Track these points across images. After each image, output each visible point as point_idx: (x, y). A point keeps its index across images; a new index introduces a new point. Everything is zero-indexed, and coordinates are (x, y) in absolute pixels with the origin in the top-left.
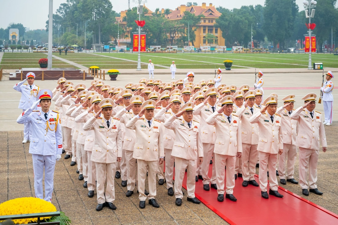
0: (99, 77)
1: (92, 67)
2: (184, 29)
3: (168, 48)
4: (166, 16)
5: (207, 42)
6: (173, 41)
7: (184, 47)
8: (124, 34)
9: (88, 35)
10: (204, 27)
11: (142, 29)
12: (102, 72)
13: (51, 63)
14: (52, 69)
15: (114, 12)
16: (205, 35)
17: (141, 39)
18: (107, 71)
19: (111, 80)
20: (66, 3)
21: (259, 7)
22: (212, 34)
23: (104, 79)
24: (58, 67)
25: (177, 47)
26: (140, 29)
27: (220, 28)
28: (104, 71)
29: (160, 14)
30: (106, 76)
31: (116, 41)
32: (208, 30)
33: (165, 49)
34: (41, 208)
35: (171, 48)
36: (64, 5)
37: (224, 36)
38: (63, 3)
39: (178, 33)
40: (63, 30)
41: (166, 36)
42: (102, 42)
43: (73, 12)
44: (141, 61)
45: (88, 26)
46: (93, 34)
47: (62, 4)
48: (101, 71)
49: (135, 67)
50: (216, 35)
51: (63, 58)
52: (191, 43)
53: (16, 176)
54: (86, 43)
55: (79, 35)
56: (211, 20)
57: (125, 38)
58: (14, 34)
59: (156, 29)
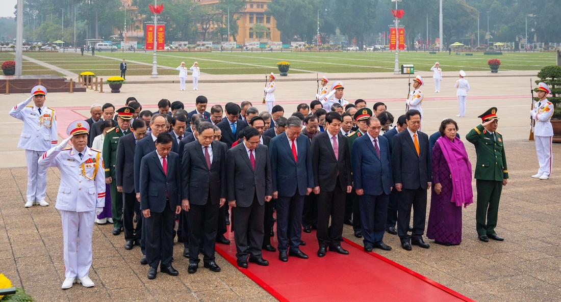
0: (94, 88)
1: (82, 74)
2: (222, 17)
3: (199, 45)
5: (255, 37)
6: (207, 34)
7: (222, 42)
8: (134, 25)
9: (80, 26)
10: (251, 14)
11: (159, 17)
12: (99, 80)
13: (21, 67)
14: (22, 77)
16: (251, 25)
17: (158, 31)
18: (106, 78)
19: (112, 92)
22: (262, 25)
23: (102, 91)
24: (32, 73)
25: (211, 43)
26: (156, 17)
27: (274, 16)
28: (102, 79)
30: (104, 86)
31: (121, 34)
32: (257, 18)
33: (194, 46)
35: (203, 45)
37: (279, 27)
39: (213, 23)
40: (42, 17)
41: (196, 27)
42: (101, 35)
44: (158, 63)
45: (80, 12)
46: (87, 24)
48: (97, 78)
49: (149, 72)
50: (268, 26)
51: (41, 60)
52: (232, 38)
54: (77, 37)
55: (66, 26)
56: (260, 4)
57: (134, 30)
59: (181, 16)
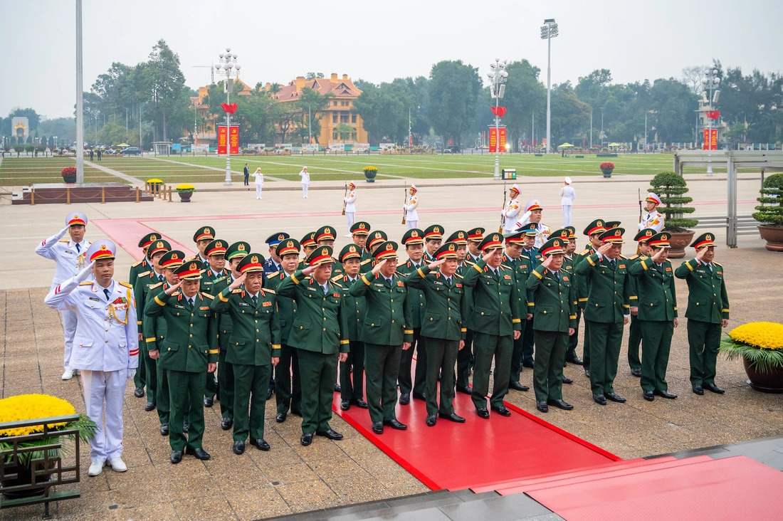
0: (162, 196)
1: (150, 181)
2: (303, 116)
3: (277, 148)
4: (273, 96)
5: (339, 138)
6: (286, 136)
7: (303, 145)
8: (205, 125)
9: (145, 127)
10: (335, 112)
11: (232, 118)
12: (167, 188)
13: (83, 174)
14: (84, 186)
15: (188, 89)
16: (335, 125)
17: (231, 133)
18: (175, 186)
19: (182, 201)
20: (108, 73)
21: (421, 79)
22: (347, 124)
23: (170, 200)
24: (95, 181)
25: (291, 145)
26: (228, 118)
27: (360, 114)
28: (170, 187)
29: (263, 93)
30: (173, 194)
31: (192, 136)
32: (341, 117)
33: (271, 148)
34: (51, 410)
35: (282, 148)
36: (105, 77)
37: (366, 127)
38: (102, 74)
39: (293, 123)
40: (104, 118)
41: (273, 127)
42: (169, 137)
43: (119, 89)
44: (232, 168)
45: (145, 111)
46: (154, 125)
47: (100, 76)
48: (165, 186)
49: (222, 179)
50: (354, 125)
51: (104, 166)
52: (313, 140)
53: (18, 362)
54: (143, 140)
55: (131, 127)
56: (345, 101)
57: (206, 132)
58: (20, 126)
59: (257, 116)
